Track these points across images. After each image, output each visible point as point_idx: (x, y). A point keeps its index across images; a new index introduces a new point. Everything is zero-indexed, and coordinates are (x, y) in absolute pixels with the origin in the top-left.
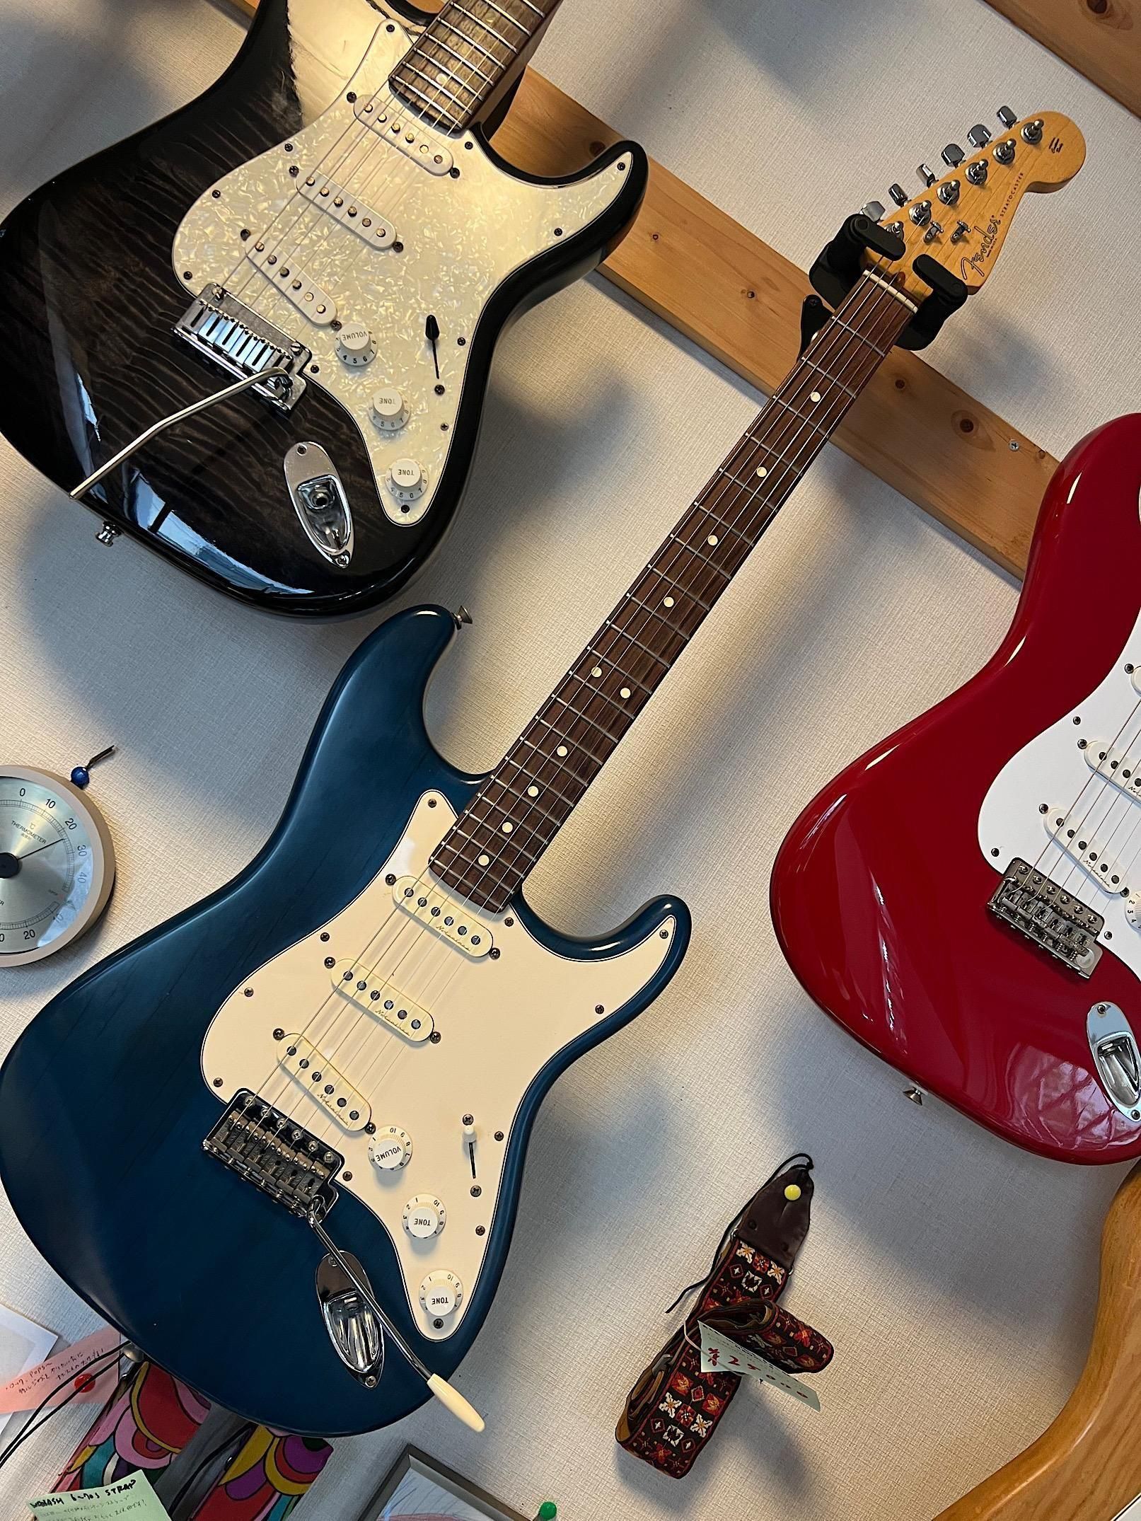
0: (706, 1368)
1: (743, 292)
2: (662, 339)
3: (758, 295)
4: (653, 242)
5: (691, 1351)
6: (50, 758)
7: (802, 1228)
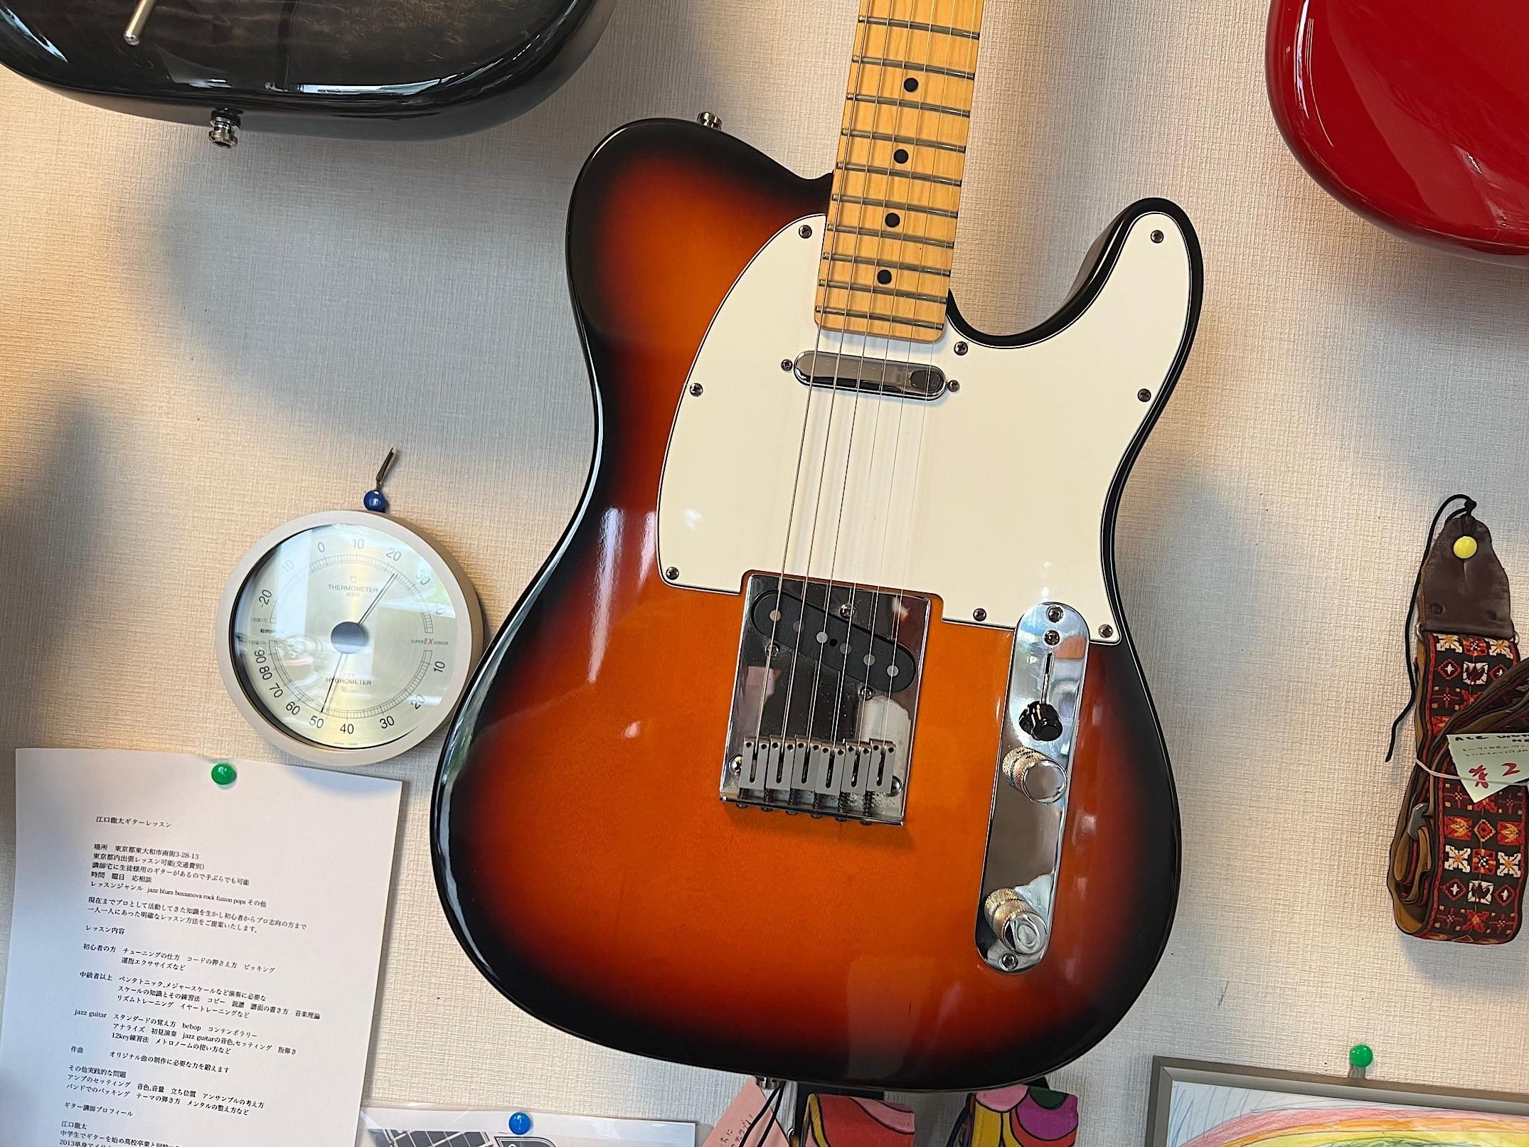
0: (1478, 795)
5: (1448, 785)
6: (332, 501)
7: (1500, 583)
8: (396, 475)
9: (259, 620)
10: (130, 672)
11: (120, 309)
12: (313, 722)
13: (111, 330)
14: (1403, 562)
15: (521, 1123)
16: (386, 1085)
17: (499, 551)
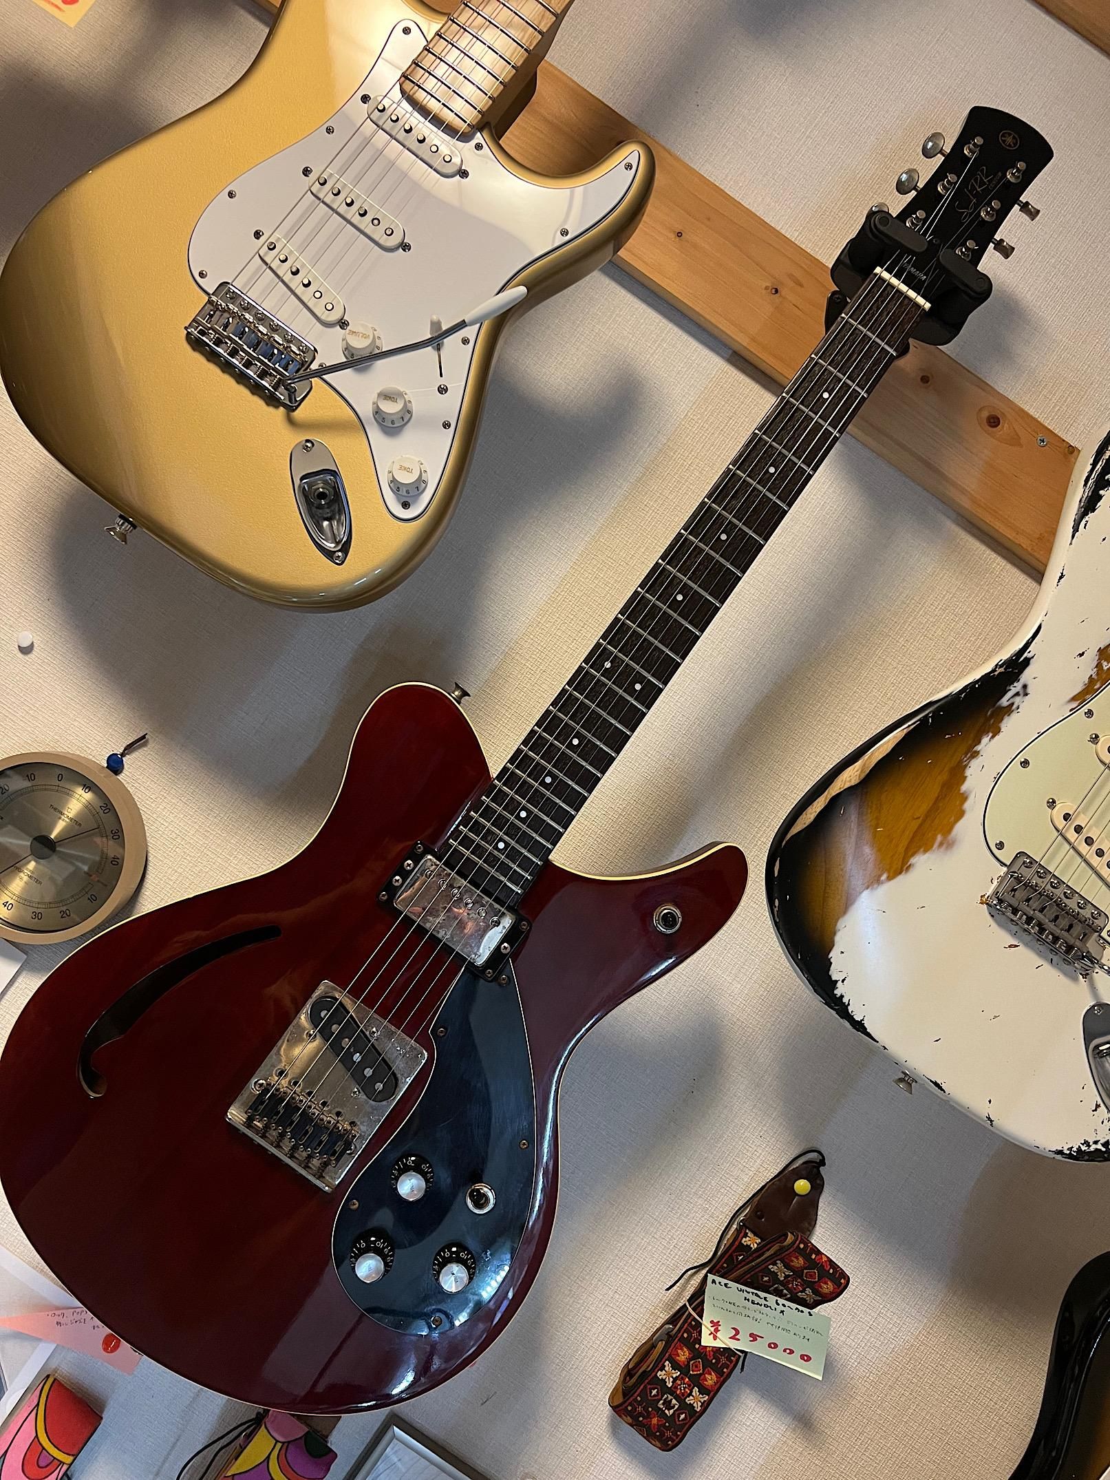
0: (706, 1341)
1: (766, 288)
2: (685, 337)
3: (784, 292)
4: (678, 239)
6: (87, 745)
7: (810, 1224)
8: (139, 752)
14: (760, 1174)
17: (179, 840)
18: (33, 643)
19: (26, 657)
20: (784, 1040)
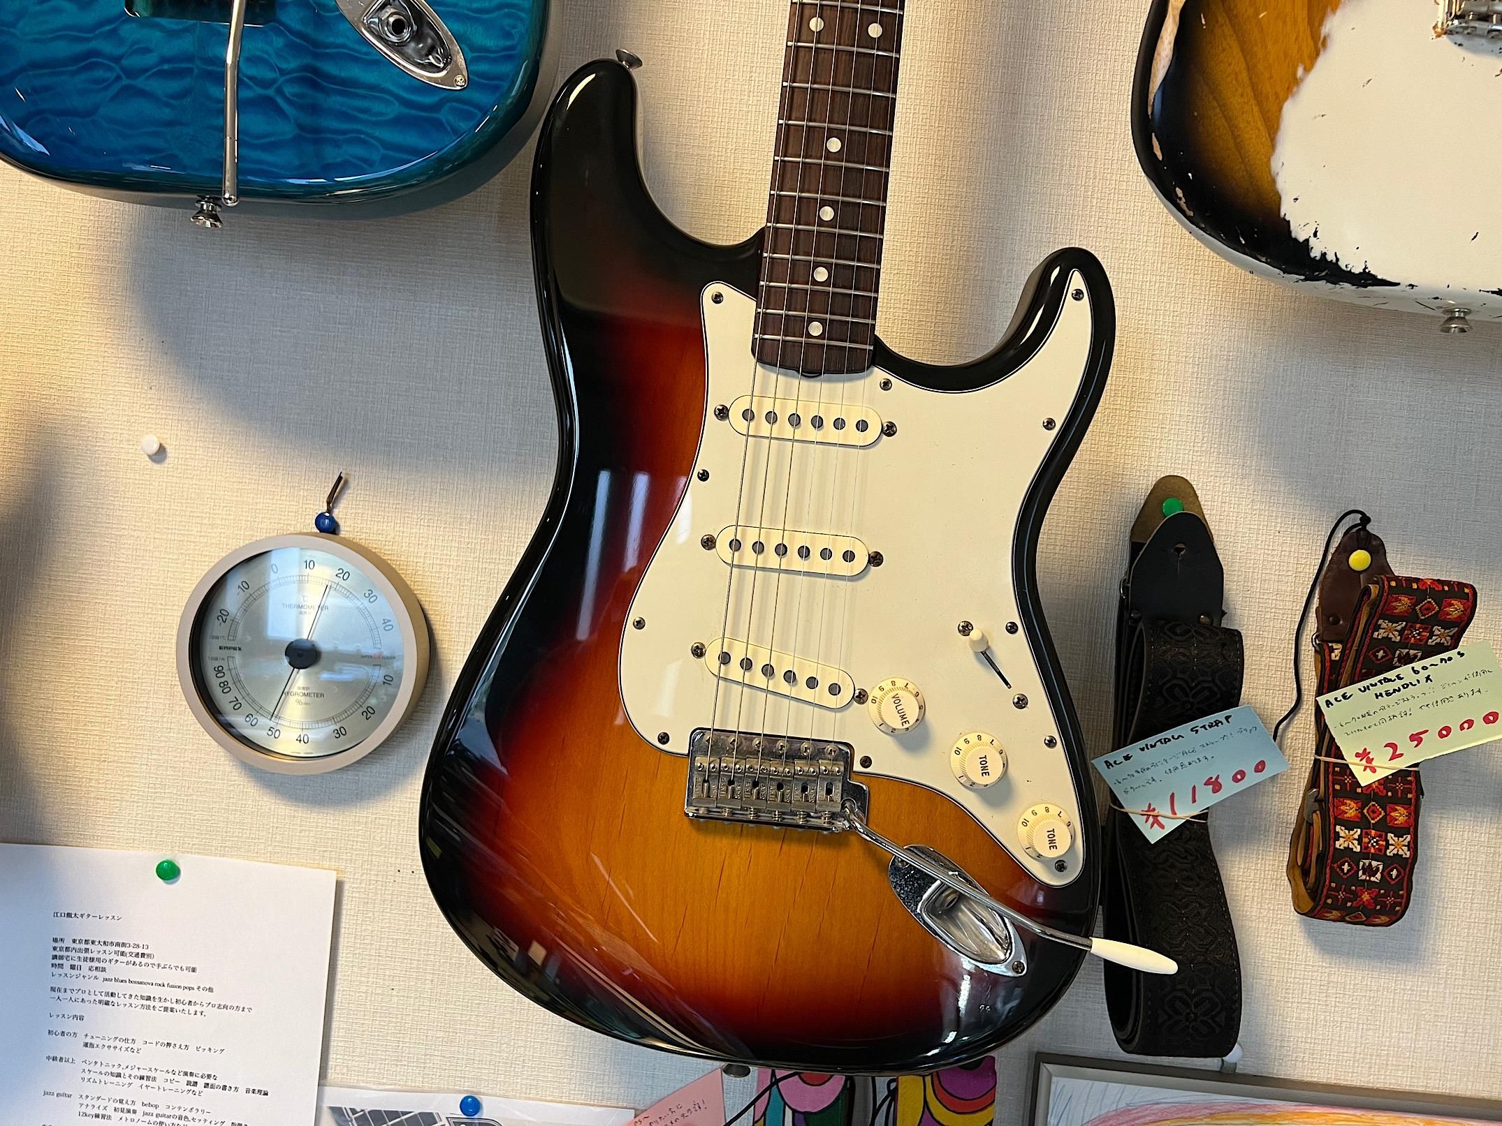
6: (286, 522)
8: (345, 497)
9: (217, 638)
10: (98, 685)
11: (82, 342)
12: (270, 733)
13: (74, 361)
14: (1302, 575)
15: (471, 1106)
16: (345, 1070)
17: (444, 569)
18: (161, 445)
19: (165, 464)
20: (1247, 409)
